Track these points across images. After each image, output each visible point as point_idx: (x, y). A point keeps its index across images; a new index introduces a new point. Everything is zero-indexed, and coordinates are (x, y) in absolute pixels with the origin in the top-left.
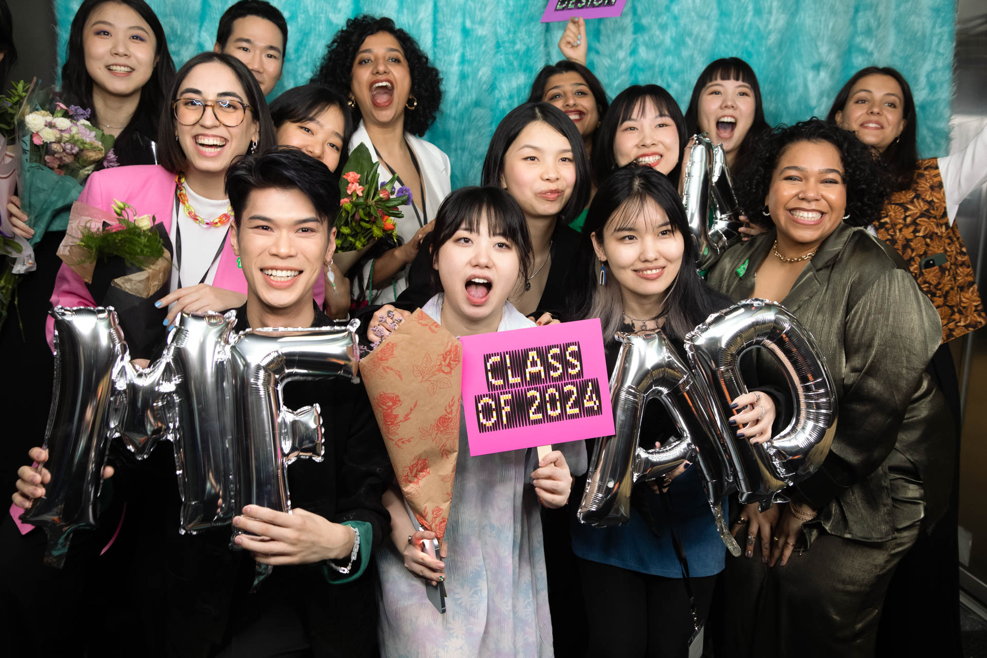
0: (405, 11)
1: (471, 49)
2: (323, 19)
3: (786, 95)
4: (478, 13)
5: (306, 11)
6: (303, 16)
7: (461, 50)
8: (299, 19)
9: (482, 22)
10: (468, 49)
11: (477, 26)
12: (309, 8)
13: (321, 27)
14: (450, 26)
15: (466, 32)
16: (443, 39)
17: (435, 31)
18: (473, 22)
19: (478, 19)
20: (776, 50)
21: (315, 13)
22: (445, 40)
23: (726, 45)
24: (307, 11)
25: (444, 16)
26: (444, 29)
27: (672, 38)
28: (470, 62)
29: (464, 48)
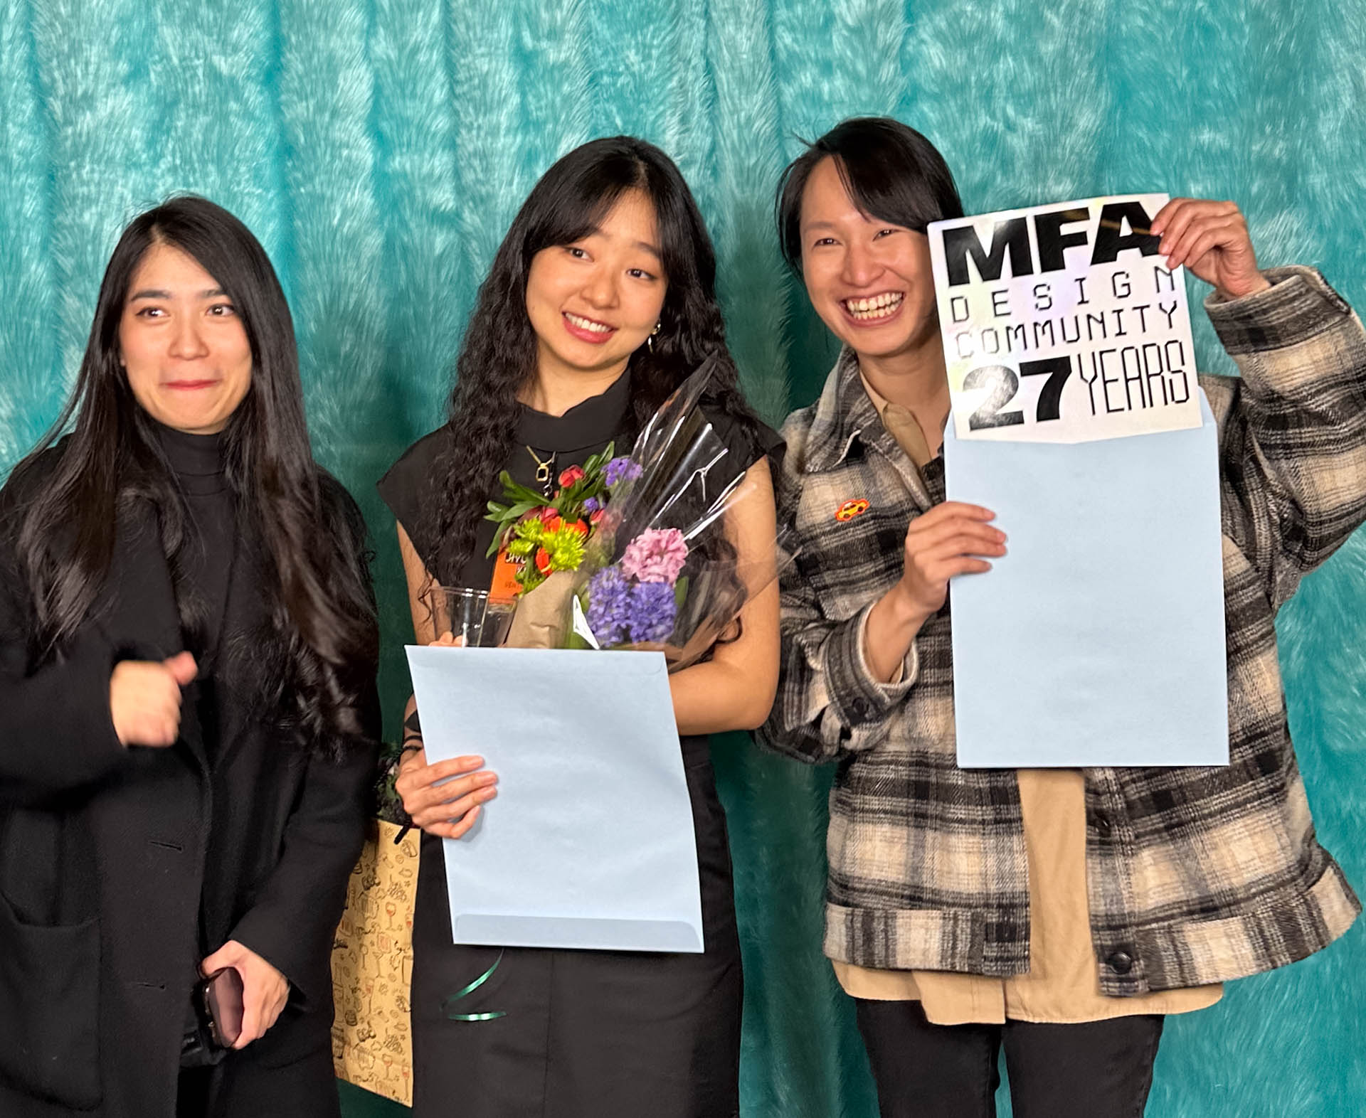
0: (381, 31)
1: (538, 97)
2: (200, 72)
3: (1313, 118)
4: (544, 15)
5: (166, 57)
6: (159, 68)
7: (515, 100)
8: (152, 76)
9: (555, 34)
10: (530, 98)
11: (544, 44)
12: (171, 50)
13: (197, 89)
14: (483, 50)
15: (524, 58)
16: (471, 79)
17: (450, 67)
18: (536, 37)
19: (545, 28)
20: (1274, 16)
21: (183, 59)
22: (476, 81)
23: (1146, 17)
24: (169, 59)
25: (468, 28)
26: (470, 58)
27: (1008, 16)
28: (538, 126)
29: (524, 95)
